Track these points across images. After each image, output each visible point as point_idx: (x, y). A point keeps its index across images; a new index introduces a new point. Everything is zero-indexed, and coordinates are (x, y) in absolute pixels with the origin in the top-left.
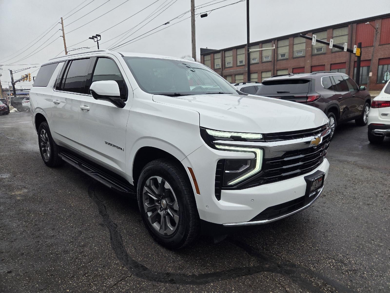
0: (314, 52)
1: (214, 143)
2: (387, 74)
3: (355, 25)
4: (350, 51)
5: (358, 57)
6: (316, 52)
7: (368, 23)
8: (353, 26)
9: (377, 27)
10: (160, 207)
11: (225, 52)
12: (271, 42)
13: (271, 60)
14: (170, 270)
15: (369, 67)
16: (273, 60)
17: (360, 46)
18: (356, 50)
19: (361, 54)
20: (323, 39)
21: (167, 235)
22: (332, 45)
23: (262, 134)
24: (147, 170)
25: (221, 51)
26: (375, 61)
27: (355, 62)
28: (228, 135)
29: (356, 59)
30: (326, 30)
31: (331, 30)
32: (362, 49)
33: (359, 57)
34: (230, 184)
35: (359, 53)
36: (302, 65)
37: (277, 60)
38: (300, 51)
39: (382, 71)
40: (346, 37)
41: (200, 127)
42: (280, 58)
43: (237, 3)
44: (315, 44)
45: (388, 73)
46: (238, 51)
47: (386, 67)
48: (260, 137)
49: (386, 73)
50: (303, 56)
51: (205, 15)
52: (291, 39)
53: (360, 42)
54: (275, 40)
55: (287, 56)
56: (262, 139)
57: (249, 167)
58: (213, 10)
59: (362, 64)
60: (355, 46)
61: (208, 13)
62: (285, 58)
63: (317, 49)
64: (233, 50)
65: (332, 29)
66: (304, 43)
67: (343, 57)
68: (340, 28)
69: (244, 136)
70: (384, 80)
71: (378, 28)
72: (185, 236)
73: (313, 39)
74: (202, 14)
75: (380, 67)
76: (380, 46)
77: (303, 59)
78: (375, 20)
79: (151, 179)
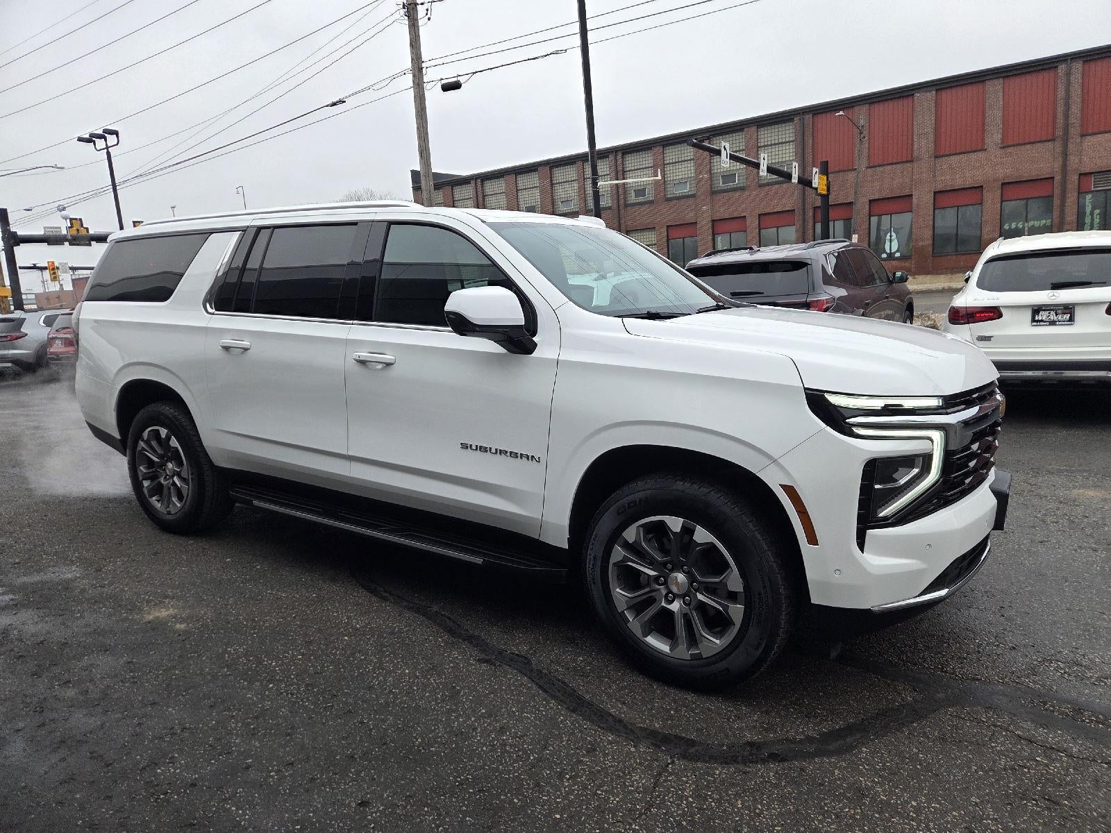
0: (715, 186)
1: (848, 423)
2: (891, 236)
3: (808, 117)
4: (805, 182)
5: (822, 195)
6: (720, 184)
7: (841, 113)
8: (803, 119)
9: (862, 122)
10: (664, 592)
11: (482, 181)
12: (607, 157)
13: (610, 205)
14: (748, 736)
15: (848, 220)
16: (615, 206)
17: (825, 171)
18: (818, 181)
19: (828, 190)
20: (739, 151)
21: (702, 658)
22: (765, 168)
23: (941, 396)
24: (629, 504)
25: (472, 179)
26: (862, 207)
27: (815, 208)
28: (878, 404)
29: (818, 203)
30: (742, 130)
31: (754, 129)
32: (830, 175)
33: (825, 198)
34: (881, 515)
35: (825, 188)
36: (690, 217)
37: (626, 205)
38: (682, 183)
39: (878, 230)
40: (791, 147)
41: (805, 389)
42: (632, 198)
43: (546, 56)
44: (728, 165)
45: (893, 234)
46: (519, 179)
47: (885, 219)
48: (937, 404)
49: (889, 234)
50: (690, 193)
51: (455, 86)
52: (658, 149)
53: (824, 160)
54: (616, 151)
55: (650, 196)
56: (938, 408)
57: (918, 473)
58: (476, 72)
59: (832, 214)
60: (815, 170)
61: (462, 79)
62: (645, 200)
63: (723, 177)
64: (507, 177)
65: (755, 127)
66: (690, 160)
67: (788, 198)
68: (770, 124)
69: (908, 404)
70: (884, 251)
71: (863, 126)
72: (767, 651)
73: (723, 153)
74: (443, 82)
75: (874, 220)
76: (869, 170)
77: (691, 201)
78: (853, 106)
79: (641, 526)
